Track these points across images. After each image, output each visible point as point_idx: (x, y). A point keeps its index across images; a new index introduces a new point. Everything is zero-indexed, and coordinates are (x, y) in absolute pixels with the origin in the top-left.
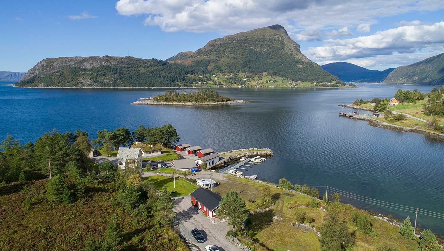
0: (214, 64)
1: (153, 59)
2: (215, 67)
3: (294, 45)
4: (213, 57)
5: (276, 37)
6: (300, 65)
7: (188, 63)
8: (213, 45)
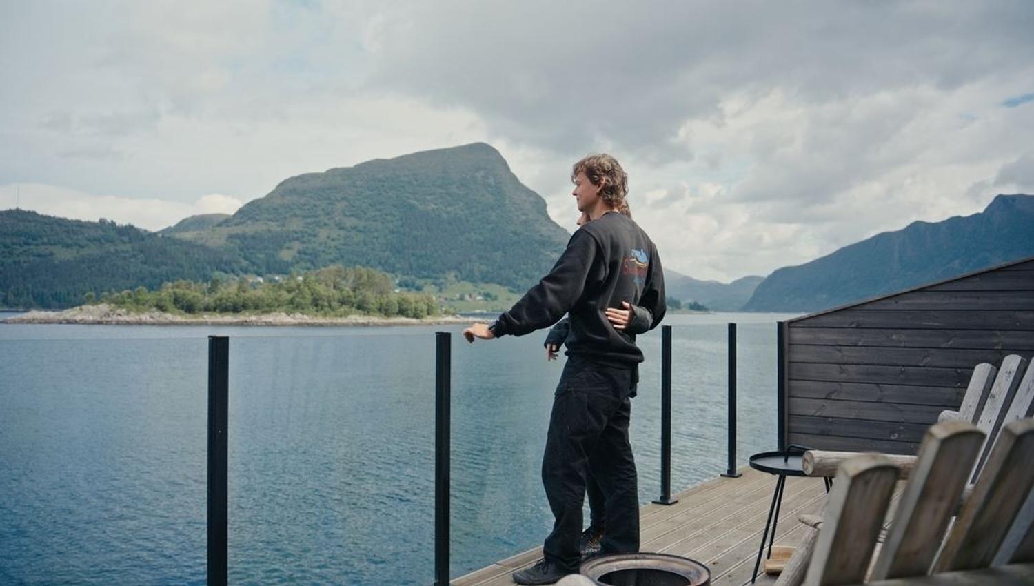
0: (297, 246)
1: (102, 222)
2: (299, 252)
3: (532, 199)
4: (295, 225)
5: (480, 175)
6: (552, 252)
7: (217, 240)
8: (293, 191)
